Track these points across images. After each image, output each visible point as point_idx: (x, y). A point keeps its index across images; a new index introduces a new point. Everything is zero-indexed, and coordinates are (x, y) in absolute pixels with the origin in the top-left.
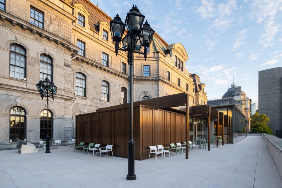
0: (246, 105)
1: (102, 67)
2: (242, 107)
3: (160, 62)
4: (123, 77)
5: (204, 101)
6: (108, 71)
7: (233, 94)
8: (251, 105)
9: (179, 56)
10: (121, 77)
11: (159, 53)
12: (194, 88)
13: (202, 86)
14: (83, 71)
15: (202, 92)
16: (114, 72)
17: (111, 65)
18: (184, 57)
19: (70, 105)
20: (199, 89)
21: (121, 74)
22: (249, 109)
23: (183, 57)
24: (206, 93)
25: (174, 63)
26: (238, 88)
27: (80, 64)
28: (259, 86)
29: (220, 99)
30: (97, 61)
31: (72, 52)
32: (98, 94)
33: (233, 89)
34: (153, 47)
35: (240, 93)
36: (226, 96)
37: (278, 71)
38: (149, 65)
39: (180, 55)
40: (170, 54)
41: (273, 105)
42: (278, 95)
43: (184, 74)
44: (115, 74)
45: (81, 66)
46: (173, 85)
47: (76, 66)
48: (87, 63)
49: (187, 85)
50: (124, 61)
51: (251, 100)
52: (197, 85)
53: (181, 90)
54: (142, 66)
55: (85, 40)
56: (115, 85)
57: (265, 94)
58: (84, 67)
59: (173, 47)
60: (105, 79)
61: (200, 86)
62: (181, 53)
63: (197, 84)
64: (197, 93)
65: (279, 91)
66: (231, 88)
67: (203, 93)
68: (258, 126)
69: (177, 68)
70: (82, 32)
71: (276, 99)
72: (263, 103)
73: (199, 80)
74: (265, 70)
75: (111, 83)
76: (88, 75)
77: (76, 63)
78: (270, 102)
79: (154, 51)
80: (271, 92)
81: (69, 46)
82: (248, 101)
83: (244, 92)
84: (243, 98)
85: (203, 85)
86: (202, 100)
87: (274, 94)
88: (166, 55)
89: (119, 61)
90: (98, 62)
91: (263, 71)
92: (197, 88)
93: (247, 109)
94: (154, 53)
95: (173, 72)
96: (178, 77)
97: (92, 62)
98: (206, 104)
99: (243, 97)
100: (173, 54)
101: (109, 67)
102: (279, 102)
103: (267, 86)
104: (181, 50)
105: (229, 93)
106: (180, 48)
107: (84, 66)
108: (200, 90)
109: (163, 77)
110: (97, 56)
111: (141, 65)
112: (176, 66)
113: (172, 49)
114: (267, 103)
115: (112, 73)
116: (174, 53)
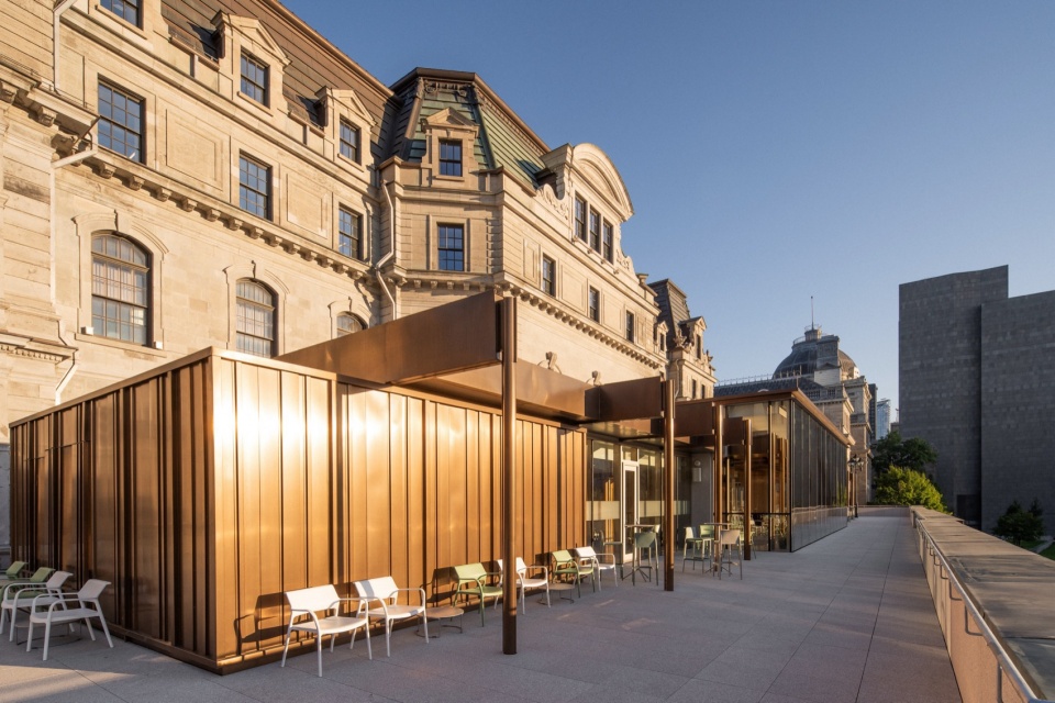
0: (857, 401)
1: (233, 214)
2: (842, 411)
3: (506, 213)
4: (346, 268)
5: (703, 387)
6: (269, 239)
7: (810, 362)
8: (872, 403)
9: (592, 200)
10: (337, 267)
11: (504, 176)
12: (664, 333)
13: (696, 328)
14: (135, 228)
15: (694, 348)
16: (298, 243)
17: (283, 212)
18: (614, 202)
19: (47, 377)
20: (680, 338)
21: (333, 257)
22: (867, 417)
23: (609, 203)
24: (710, 355)
25: (574, 226)
26: (829, 342)
27: (116, 193)
28: (902, 338)
29: (765, 379)
30: (208, 190)
31: (55, 128)
32: (218, 339)
33: (810, 347)
34: (479, 151)
35: (836, 359)
36: (785, 367)
37: (966, 286)
38: (461, 226)
39: (599, 193)
40: (554, 186)
41: (948, 407)
42: (965, 369)
43: (616, 272)
44: (305, 254)
45: (122, 202)
46: (567, 312)
47: (95, 200)
48: (155, 192)
49: (631, 317)
50: (350, 200)
51: (873, 389)
52: (676, 324)
53: (601, 334)
54: (433, 226)
55: (142, 84)
56: (306, 304)
57: (922, 366)
58: (141, 210)
59: (568, 159)
60: (254, 271)
61: (687, 328)
62: (602, 187)
63: (675, 319)
64: (676, 354)
65: (969, 357)
66: (804, 339)
67: (699, 356)
68: (897, 481)
69: (584, 246)
70: (121, 45)
71: (958, 385)
72: (914, 398)
73: (684, 303)
74: (923, 281)
75: (286, 290)
76: (164, 250)
77: (91, 188)
78: (937, 396)
79: (485, 168)
80: (940, 360)
81: (30, 96)
82: (866, 390)
83: (848, 358)
84: (845, 378)
85: (698, 322)
86: (694, 382)
87: (952, 366)
88: (536, 188)
89: (327, 199)
90: (216, 194)
91: (914, 284)
92: (675, 336)
93: (860, 419)
94: (482, 174)
95: (569, 258)
96: (590, 283)
97: (182, 191)
98: (710, 394)
99: (847, 374)
100: (567, 188)
101: (276, 220)
102: (966, 394)
103: (929, 337)
104: (603, 173)
105: (797, 361)
106: (597, 167)
107: (137, 202)
108: (688, 340)
109: (522, 277)
110: (210, 168)
111: (424, 223)
112: (584, 237)
113: (562, 165)
114: (930, 397)
115: (288, 247)
116: (572, 184)
